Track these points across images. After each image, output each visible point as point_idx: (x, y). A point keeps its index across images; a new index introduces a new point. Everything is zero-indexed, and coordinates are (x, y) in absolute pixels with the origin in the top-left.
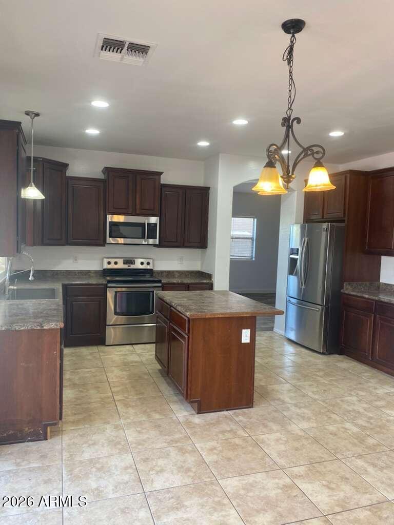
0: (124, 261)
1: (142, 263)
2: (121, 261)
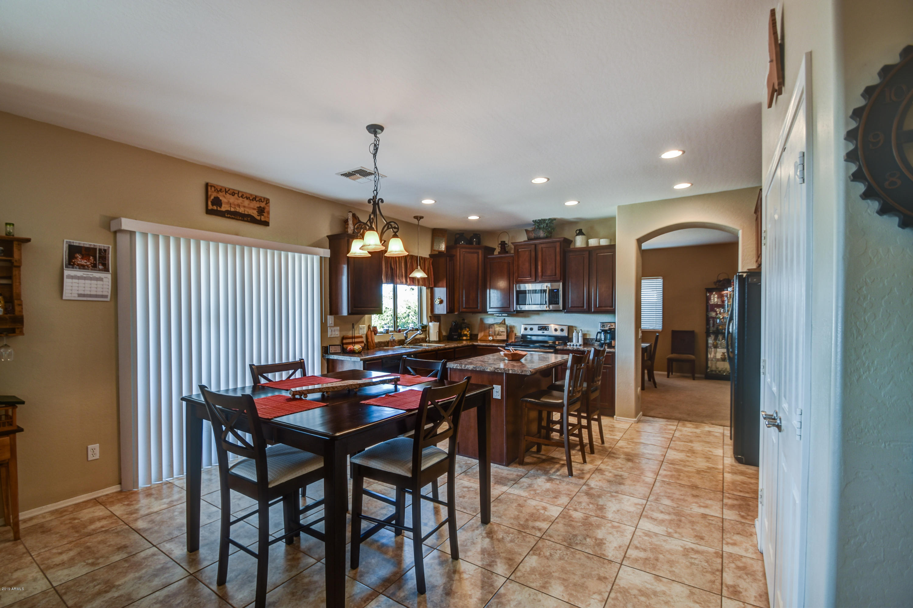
0: (539, 327)
1: (556, 330)
2: (536, 328)
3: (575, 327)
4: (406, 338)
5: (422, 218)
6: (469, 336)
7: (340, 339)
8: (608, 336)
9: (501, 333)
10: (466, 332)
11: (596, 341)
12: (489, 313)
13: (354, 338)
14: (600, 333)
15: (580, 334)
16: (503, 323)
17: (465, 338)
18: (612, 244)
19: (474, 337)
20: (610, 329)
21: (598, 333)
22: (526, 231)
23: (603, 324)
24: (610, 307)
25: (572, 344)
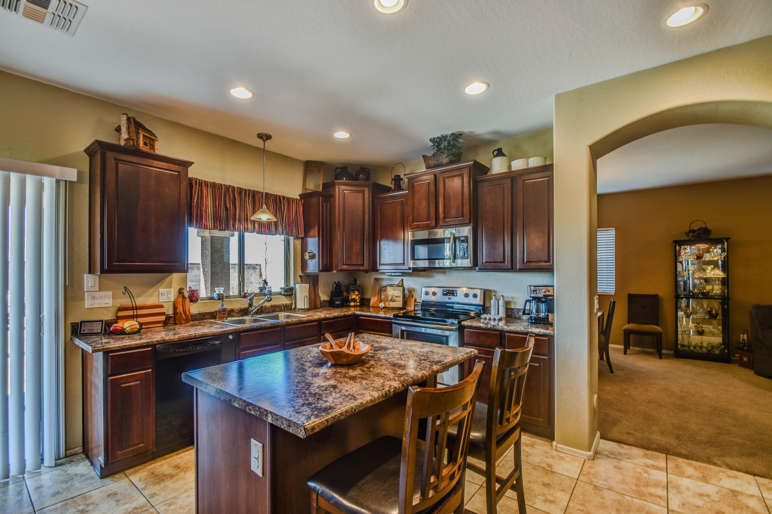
0: (444, 291)
1: (467, 295)
2: (439, 292)
3: (495, 291)
4: (251, 305)
5: (268, 137)
6: (358, 301)
7: (114, 310)
8: (543, 307)
9: (395, 298)
10: (354, 297)
11: (524, 313)
12: (380, 271)
13: (137, 309)
14: (529, 301)
15: (501, 302)
16: (401, 285)
17: (352, 304)
18: (548, 163)
19: (364, 303)
20: (545, 296)
21: (527, 301)
22: (424, 157)
23: (536, 288)
24: (545, 262)
25: (488, 316)
